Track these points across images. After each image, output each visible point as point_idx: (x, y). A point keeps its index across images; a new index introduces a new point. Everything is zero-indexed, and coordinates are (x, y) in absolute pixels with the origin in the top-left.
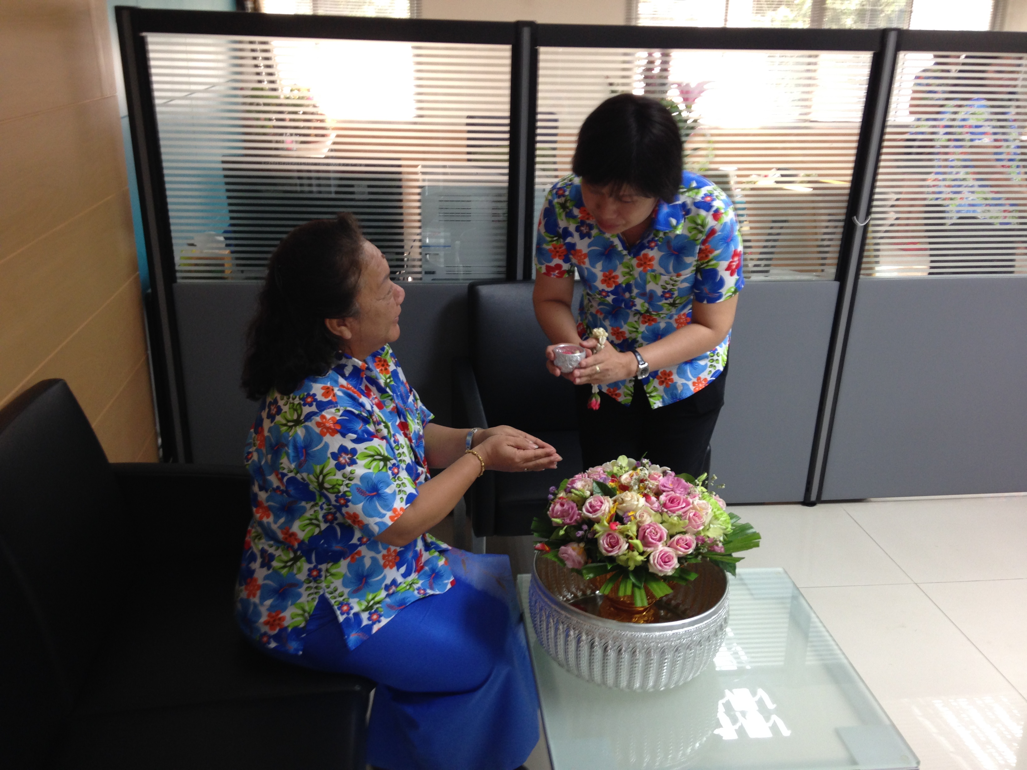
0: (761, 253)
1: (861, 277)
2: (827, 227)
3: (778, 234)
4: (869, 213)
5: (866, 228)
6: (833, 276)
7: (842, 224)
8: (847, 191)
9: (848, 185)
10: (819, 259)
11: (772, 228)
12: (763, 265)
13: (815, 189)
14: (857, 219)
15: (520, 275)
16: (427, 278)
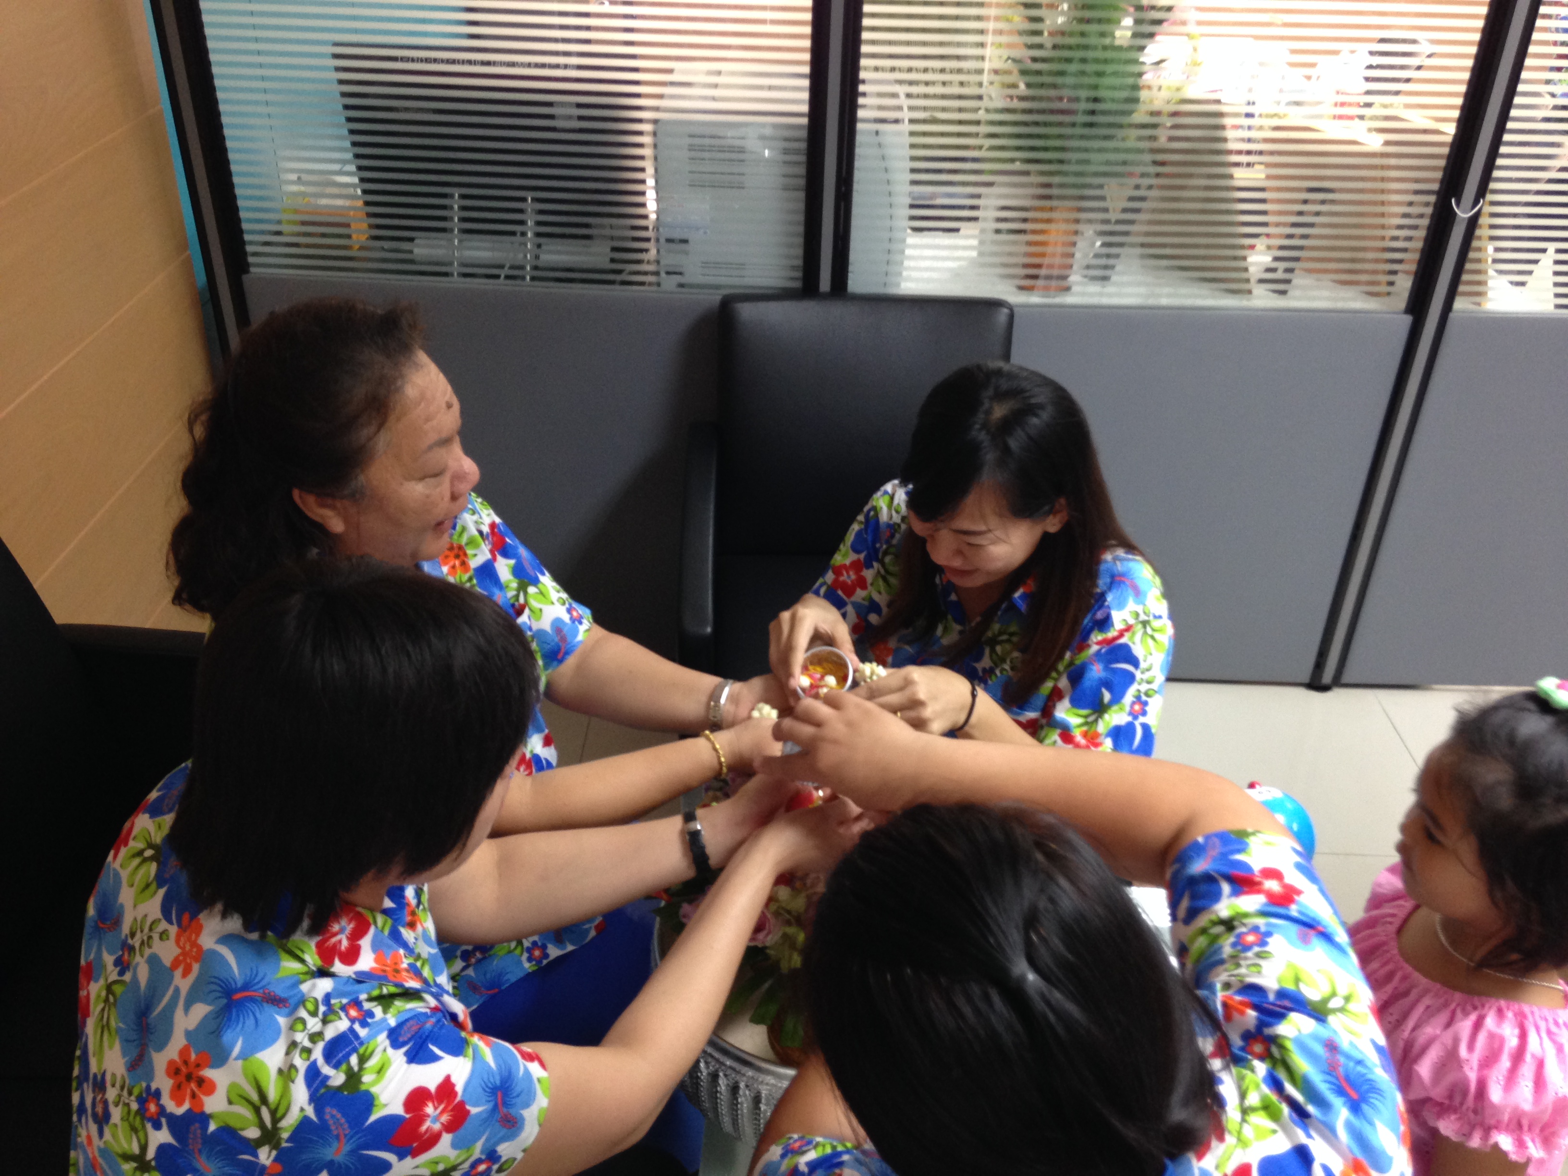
0: (1282, 248)
2: (1410, 204)
3: (1318, 214)
5: (1473, 223)
6: (1403, 306)
10: (1386, 261)
11: (1305, 202)
13: (1388, 143)
14: (1459, 204)
15: (825, 283)
16: (669, 283)
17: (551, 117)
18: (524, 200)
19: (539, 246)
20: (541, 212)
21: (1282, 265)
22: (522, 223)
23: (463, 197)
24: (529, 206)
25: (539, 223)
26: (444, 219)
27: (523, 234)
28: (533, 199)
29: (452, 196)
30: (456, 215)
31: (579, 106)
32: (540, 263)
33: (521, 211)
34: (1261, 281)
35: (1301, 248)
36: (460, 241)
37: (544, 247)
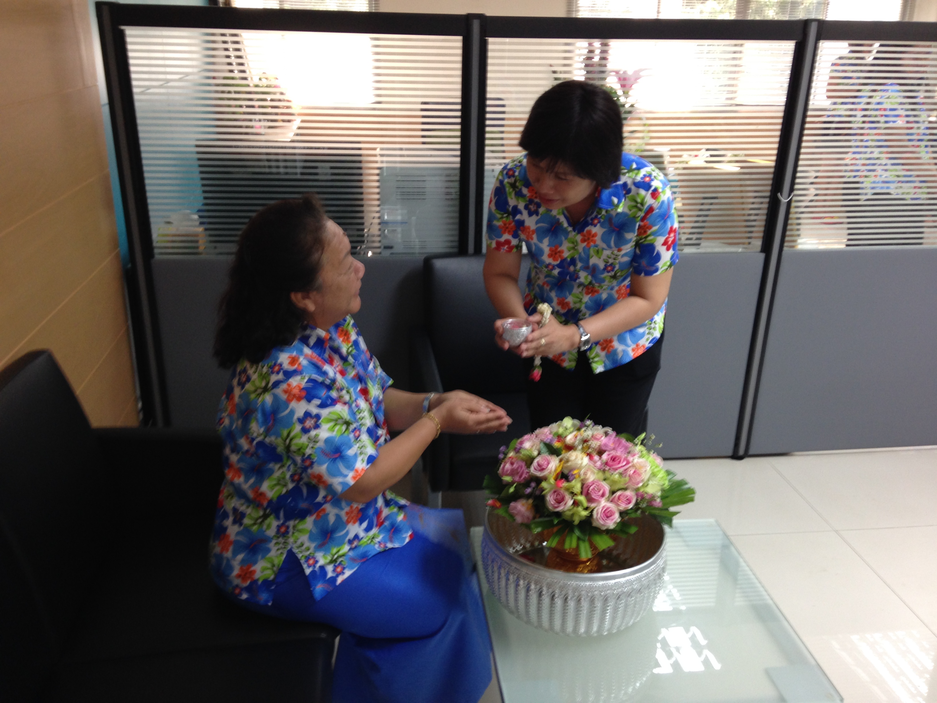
0: (693, 228)
1: (785, 249)
2: (753, 203)
3: (709, 210)
4: (792, 189)
5: (789, 203)
6: (759, 249)
7: (767, 200)
8: (772, 170)
9: (773, 164)
10: (746, 232)
11: (702, 204)
12: (694, 238)
13: (742, 168)
14: (781, 195)
15: (471, 247)
16: (386, 253)
21: (694, 236)
35: (703, 227)
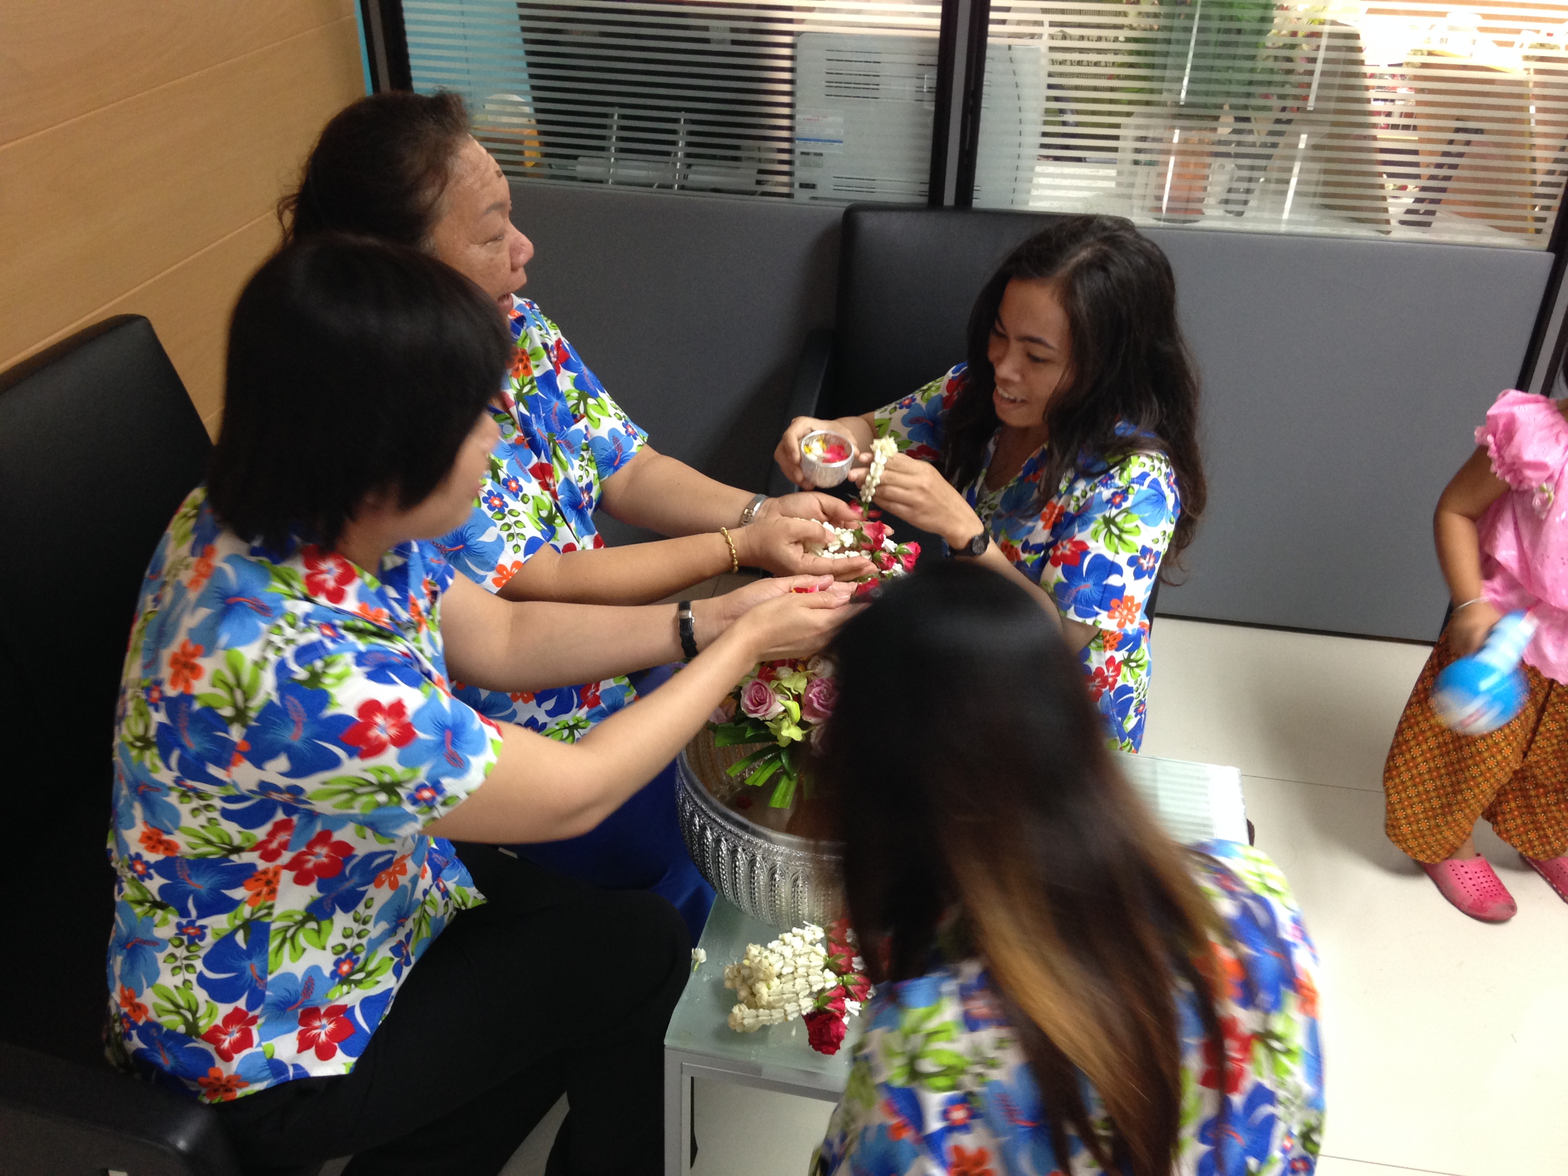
6: (1546, 243)
11: (1451, 142)
12: (1422, 211)
15: (949, 198)
16: (802, 196)
17: (706, 41)
18: (676, 121)
19: (689, 166)
20: (691, 133)
21: (1422, 207)
22: (674, 143)
23: (623, 117)
24: (682, 127)
25: (689, 144)
26: (603, 138)
27: (676, 154)
28: (685, 120)
29: (612, 116)
30: (614, 133)
31: (734, 30)
32: (686, 183)
33: (674, 132)
34: (1403, 223)
35: (1443, 190)
36: (616, 159)
37: (693, 168)
